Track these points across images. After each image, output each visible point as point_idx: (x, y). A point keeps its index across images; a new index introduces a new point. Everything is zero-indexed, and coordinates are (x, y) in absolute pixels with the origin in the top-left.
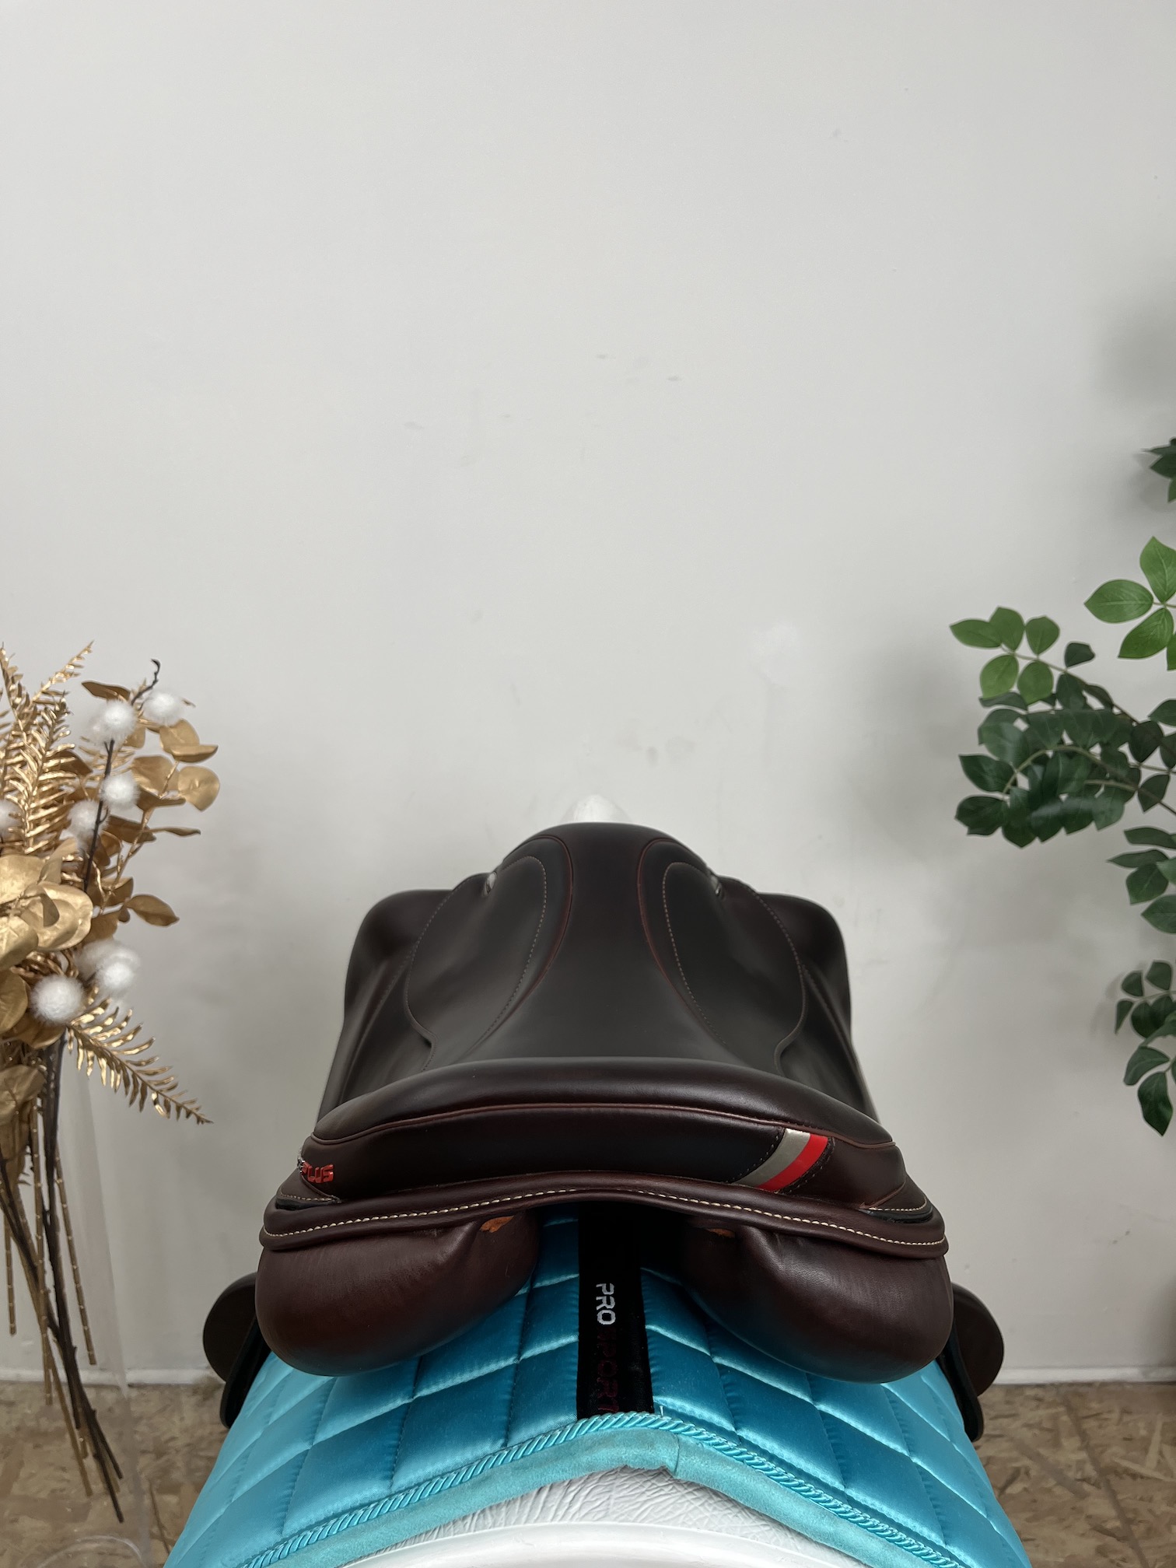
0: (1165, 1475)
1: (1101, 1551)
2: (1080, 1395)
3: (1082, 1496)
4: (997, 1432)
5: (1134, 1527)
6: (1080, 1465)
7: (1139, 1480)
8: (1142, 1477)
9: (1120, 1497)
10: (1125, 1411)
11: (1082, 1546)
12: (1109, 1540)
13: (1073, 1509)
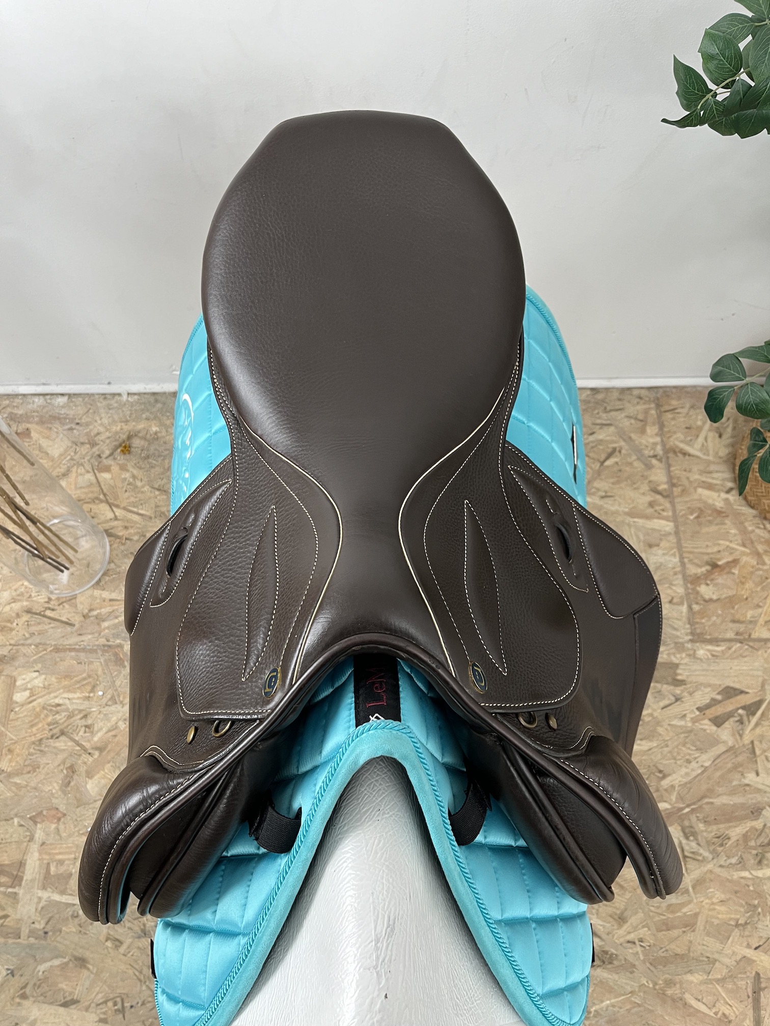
0: (704, 454)
1: (651, 504)
2: (668, 396)
3: (649, 467)
4: (608, 422)
5: (675, 489)
6: (655, 444)
7: (687, 457)
8: (689, 455)
9: (672, 469)
10: (692, 407)
11: (643, 500)
12: (658, 497)
13: (642, 476)
